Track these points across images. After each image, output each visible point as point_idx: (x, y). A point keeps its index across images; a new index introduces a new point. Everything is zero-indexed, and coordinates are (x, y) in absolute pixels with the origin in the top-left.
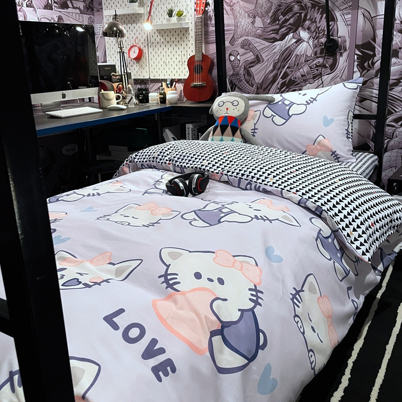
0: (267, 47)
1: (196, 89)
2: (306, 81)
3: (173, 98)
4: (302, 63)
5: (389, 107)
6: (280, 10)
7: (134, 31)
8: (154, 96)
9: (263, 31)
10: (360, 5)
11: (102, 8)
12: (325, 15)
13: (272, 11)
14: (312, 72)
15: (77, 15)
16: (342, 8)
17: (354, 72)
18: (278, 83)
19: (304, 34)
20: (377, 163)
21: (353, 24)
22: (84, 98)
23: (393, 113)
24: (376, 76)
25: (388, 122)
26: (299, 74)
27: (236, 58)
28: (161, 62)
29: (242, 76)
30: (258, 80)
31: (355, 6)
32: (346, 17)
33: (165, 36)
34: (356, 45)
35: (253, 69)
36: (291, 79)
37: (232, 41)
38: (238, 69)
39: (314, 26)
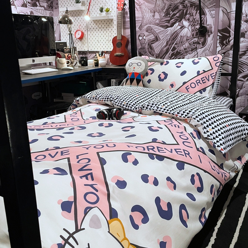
0: (163, 31)
1: (118, 57)
2: (187, 53)
3: (103, 63)
4: (184, 41)
5: (239, 68)
6: (170, 8)
7: (79, 21)
8: (91, 62)
9: (160, 21)
10: (220, 5)
11: (58, 7)
12: (198, 11)
13: (165, 9)
14: (191, 47)
15: (43, 11)
16: (209, 7)
17: (217, 47)
18: (169, 54)
19: (186, 23)
20: (232, 103)
21: (216, 17)
22: (46, 63)
23: (242, 72)
24: (231, 49)
25: (238, 78)
26: (182, 48)
27: (143, 38)
28: (96, 41)
29: (147, 49)
30: (157, 51)
31: (218, 6)
32: (212, 12)
33: (98, 24)
34: (218, 30)
35: (153, 45)
36: (177, 51)
37: (140, 27)
38: (144, 45)
39: (192, 18)
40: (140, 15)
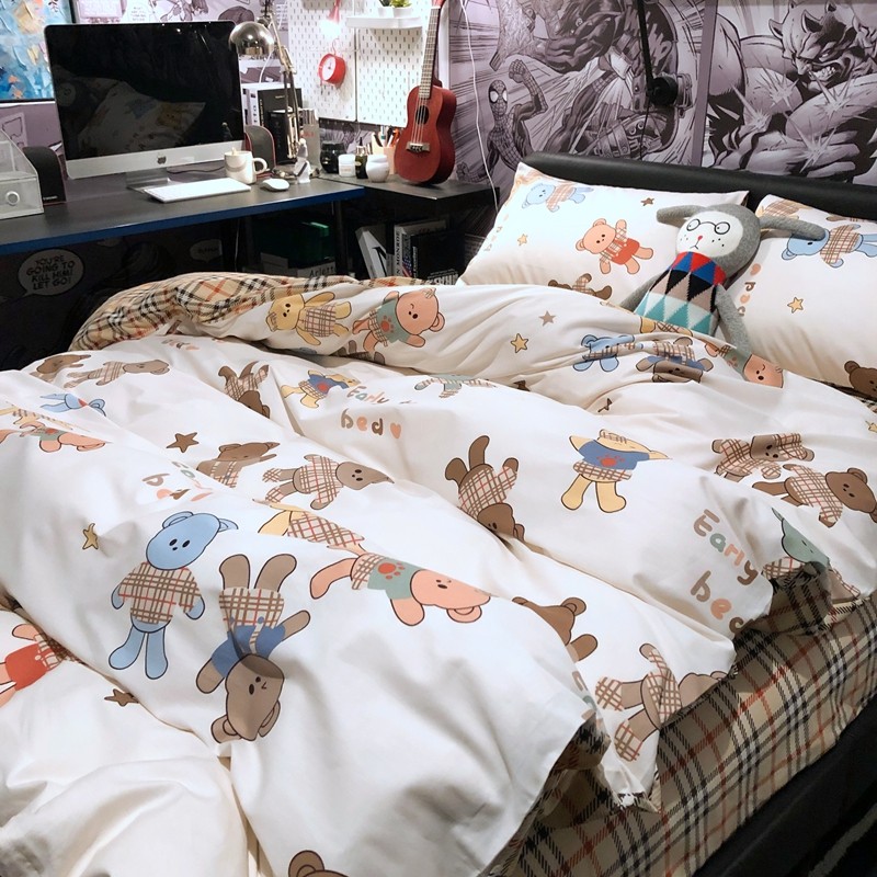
0: (554, 81)
1: (413, 155)
4: (612, 122)
6: (577, 5)
8: (346, 162)
9: (548, 48)
13: (564, 8)
14: (630, 142)
16: (686, 14)
17: (703, 153)
19: (618, 62)
21: (705, 51)
26: (606, 143)
27: (500, 98)
28: (376, 91)
31: (711, 13)
32: (693, 33)
33: (384, 40)
34: (709, 95)
35: (528, 124)
36: (592, 153)
37: (495, 62)
38: (503, 119)
39: (635, 48)
40: (495, 22)
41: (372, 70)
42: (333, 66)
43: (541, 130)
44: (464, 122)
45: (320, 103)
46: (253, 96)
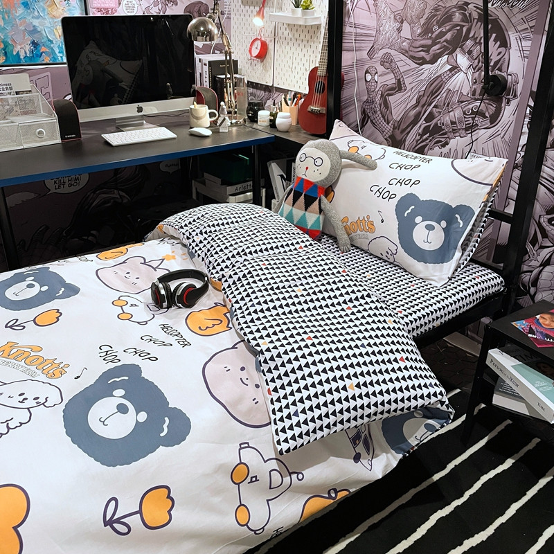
0: (413, 69)
1: (313, 117)
2: (456, 133)
4: (453, 104)
6: (434, 16)
8: (264, 115)
9: (410, 45)
10: (546, 28)
13: (425, 17)
14: (466, 120)
16: (519, 28)
17: (521, 133)
18: (420, 127)
19: (462, 60)
21: (531, 57)
26: (448, 118)
27: (373, 78)
28: (287, 65)
29: (377, 105)
30: (397, 115)
32: (524, 43)
33: (294, 31)
34: (531, 91)
35: (391, 99)
36: (436, 124)
37: (371, 52)
38: (374, 94)
39: (477, 50)
40: (373, 24)
41: (285, 52)
42: (259, 48)
43: (400, 105)
44: (345, 94)
45: (250, 72)
46: (205, 65)
